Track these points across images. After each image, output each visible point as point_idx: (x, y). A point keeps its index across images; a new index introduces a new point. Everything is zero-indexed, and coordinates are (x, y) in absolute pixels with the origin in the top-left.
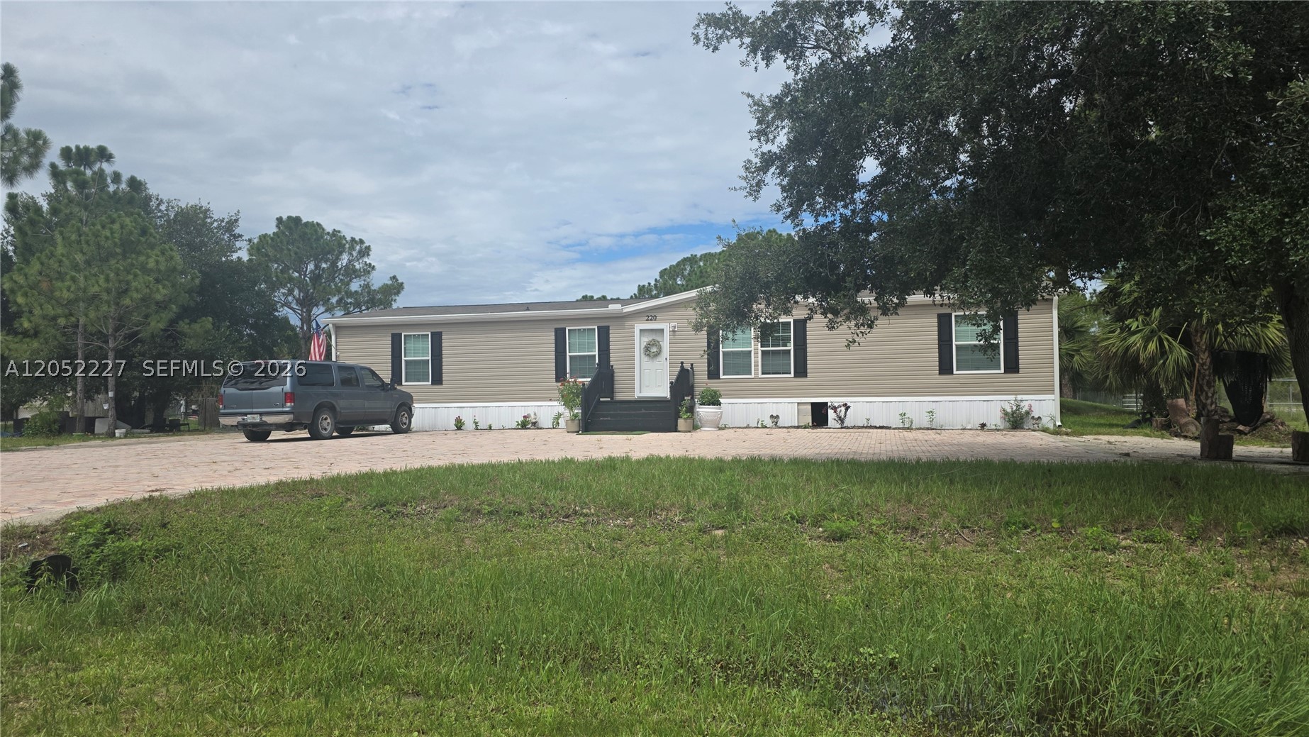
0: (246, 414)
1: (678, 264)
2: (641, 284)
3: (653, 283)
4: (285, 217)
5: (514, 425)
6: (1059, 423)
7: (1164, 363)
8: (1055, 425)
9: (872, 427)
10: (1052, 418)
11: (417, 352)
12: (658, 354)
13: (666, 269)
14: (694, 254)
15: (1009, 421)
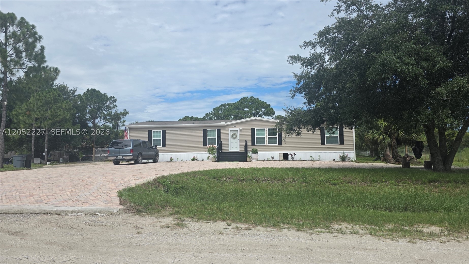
0: (117, 156)
1: (220, 106)
2: (207, 113)
3: (211, 112)
4: (90, 89)
5: (190, 160)
6: (355, 159)
7: (384, 142)
8: (354, 160)
9: (301, 160)
10: (354, 158)
11: (157, 136)
12: (235, 138)
13: (215, 108)
14: (225, 103)
15: (341, 159)
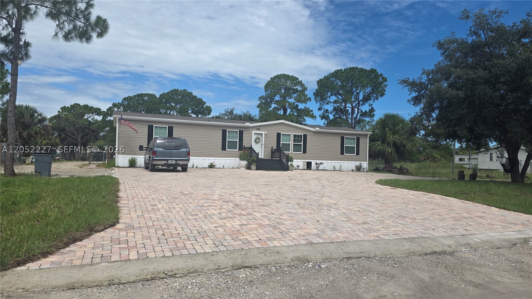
0: (168, 160)
2: (115, 103)
5: (208, 166)
10: (367, 168)
11: (161, 134)
